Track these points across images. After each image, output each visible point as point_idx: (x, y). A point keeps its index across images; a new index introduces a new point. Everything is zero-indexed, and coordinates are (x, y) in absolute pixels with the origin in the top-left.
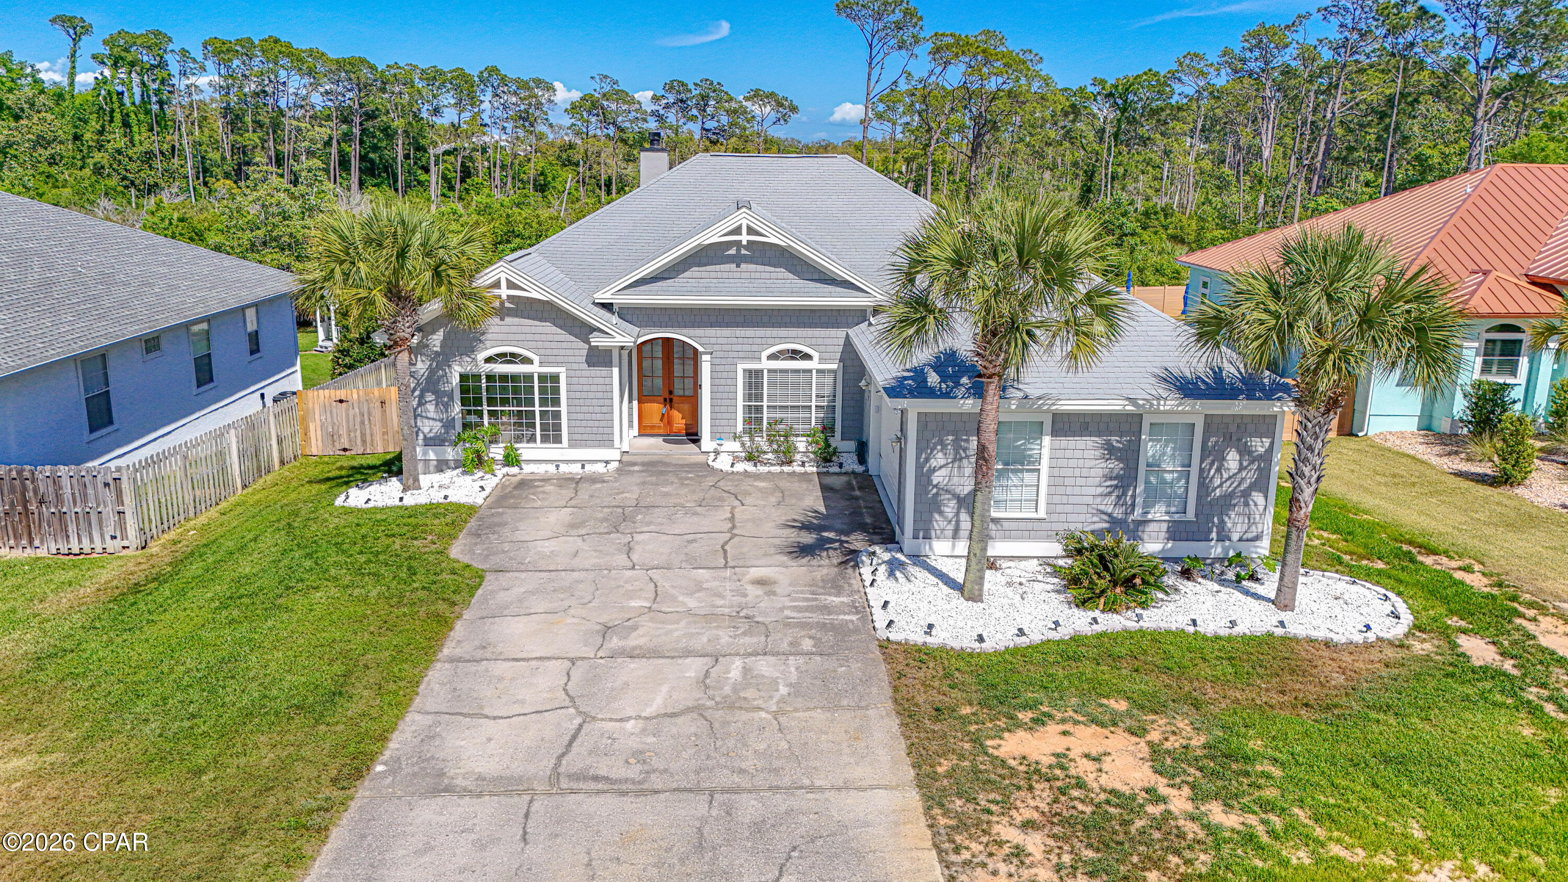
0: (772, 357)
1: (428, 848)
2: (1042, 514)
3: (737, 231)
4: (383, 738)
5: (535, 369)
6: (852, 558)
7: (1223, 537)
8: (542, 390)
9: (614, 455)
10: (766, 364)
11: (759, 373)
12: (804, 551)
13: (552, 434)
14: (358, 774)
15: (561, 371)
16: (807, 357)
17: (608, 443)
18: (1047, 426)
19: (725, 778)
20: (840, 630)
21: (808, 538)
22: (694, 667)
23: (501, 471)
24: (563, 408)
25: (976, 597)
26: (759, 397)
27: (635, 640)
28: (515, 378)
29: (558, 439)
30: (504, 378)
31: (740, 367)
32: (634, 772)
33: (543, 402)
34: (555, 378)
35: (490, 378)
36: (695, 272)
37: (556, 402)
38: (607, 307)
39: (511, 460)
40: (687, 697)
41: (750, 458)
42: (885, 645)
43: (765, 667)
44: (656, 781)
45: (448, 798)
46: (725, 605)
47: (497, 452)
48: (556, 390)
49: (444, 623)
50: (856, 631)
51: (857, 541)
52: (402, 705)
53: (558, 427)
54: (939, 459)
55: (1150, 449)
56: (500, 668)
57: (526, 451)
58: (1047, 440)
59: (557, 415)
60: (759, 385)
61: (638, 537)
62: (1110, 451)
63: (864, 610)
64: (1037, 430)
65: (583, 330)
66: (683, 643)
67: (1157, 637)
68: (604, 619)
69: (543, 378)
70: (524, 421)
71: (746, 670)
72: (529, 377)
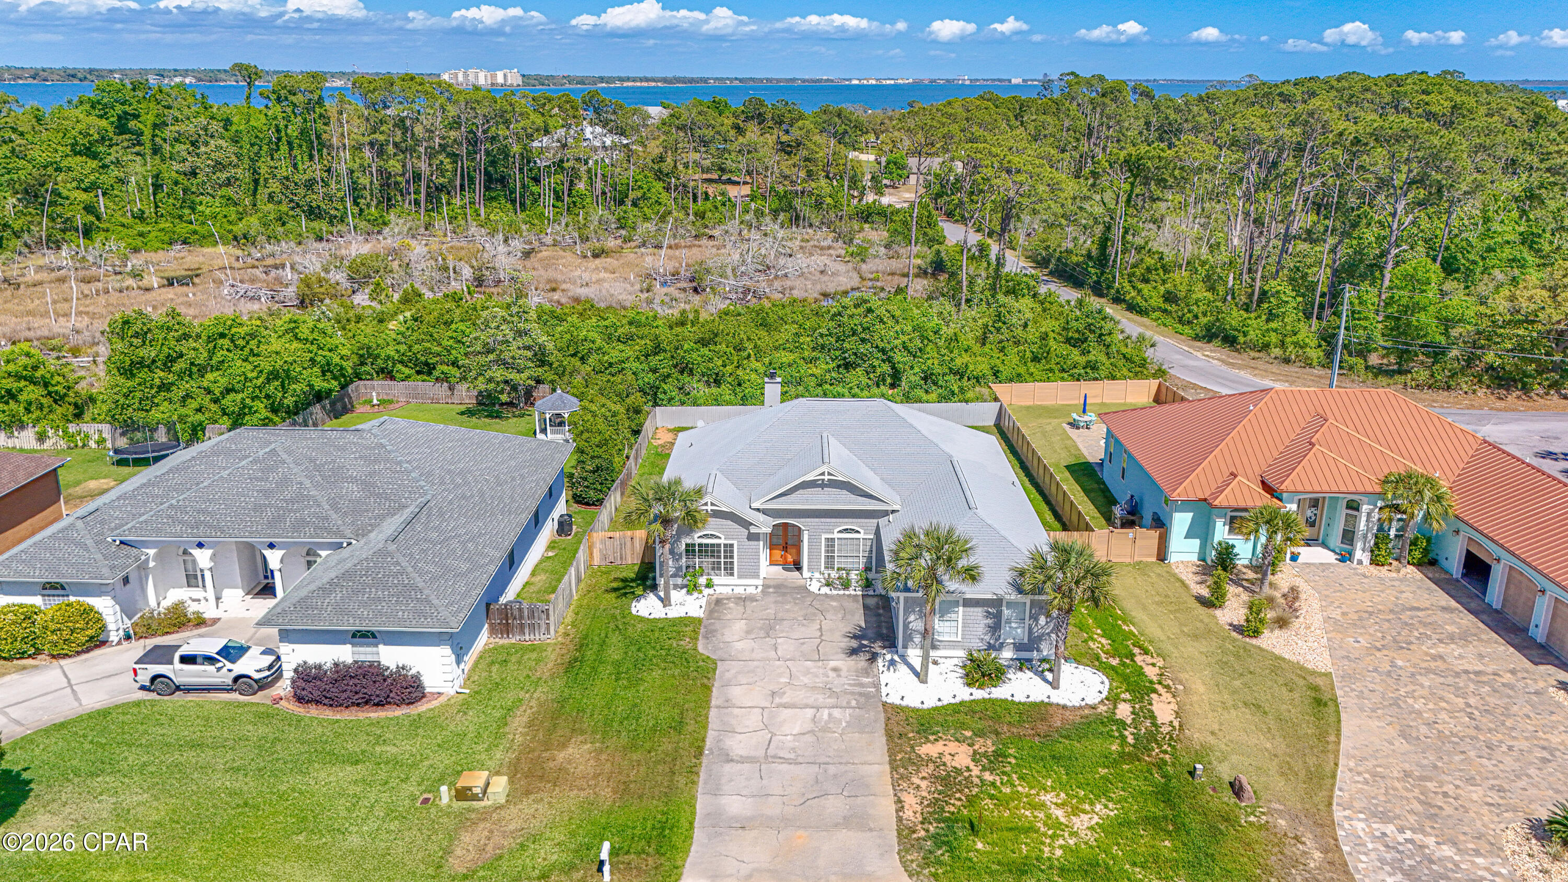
0: (840, 532)
1: (731, 780)
2: (959, 639)
3: (823, 474)
4: (703, 740)
5: (722, 541)
6: (873, 658)
7: (1038, 650)
8: (725, 551)
9: (759, 582)
10: (836, 535)
11: (833, 539)
12: (853, 652)
13: (729, 571)
14: (701, 754)
15: (735, 543)
16: (858, 532)
17: (757, 576)
18: (961, 602)
19: (823, 759)
20: (867, 696)
21: (854, 644)
22: (810, 712)
23: (707, 591)
24: (735, 560)
25: (924, 681)
26: (833, 551)
27: (785, 699)
28: (713, 545)
29: (732, 574)
30: (706, 545)
31: (824, 536)
32: (792, 756)
33: (725, 557)
34: (732, 546)
35: (700, 545)
36: (801, 491)
37: (732, 557)
38: (758, 510)
39: (710, 585)
40: (809, 726)
41: (828, 585)
42: (885, 704)
43: (837, 713)
44: (800, 760)
45: (731, 764)
46: (820, 681)
47: (702, 580)
48: (732, 552)
49: (708, 689)
50: (874, 697)
51: (877, 647)
52: (705, 727)
53: (732, 569)
54: (912, 618)
55: (1006, 612)
56: (736, 711)
57: (716, 580)
58: (961, 608)
59: (732, 563)
60: (833, 546)
61: (779, 640)
62: (988, 615)
63: (877, 686)
64: (956, 604)
65: (746, 524)
66: (805, 701)
67: (993, 702)
68: (771, 688)
69: (725, 545)
70: (716, 567)
71: (830, 715)
72: (719, 545)
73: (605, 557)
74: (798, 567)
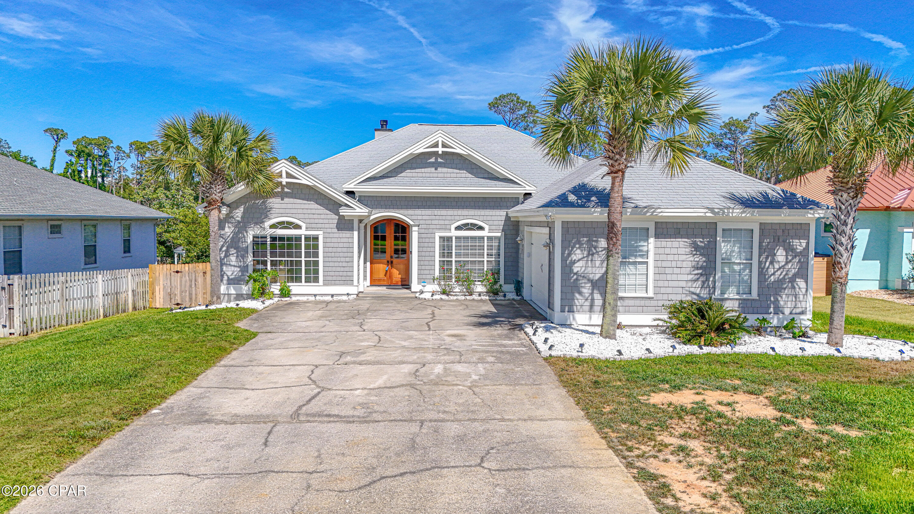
0: (458, 228)
2: (651, 294)
3: (436, 145)
4: (164, 398)
5: (302, 232)
6: (518, 327)
7: (778, 310)
8: (307, 247)
9: (353, 292)
10: (454, 233)
11: (449, 239)
12: (483, 325)
13: (312, 276)
14: (137, 413)
15: (320, 233)
16: (481, 228)
17: (349, 282)
18: (652, 231)
19: (432, 415)
20: (514, 354)
21: (486, 320)
22: (407, 368)
23: (277, 299)
24: (321, 259)
25: (610, 337)
26: (450, 255)
27: (364, 358)
28: (290, 239)
29: (316, 280)
30: (282, 239)
31: (437, 235)
32: (360, 412)
33: (307, 255)
34: (316, 238)
35: (274, 239)
36: (408, 173)
37: (316, 255)
38: (350, 193)
39: (285, 293)
40: (402, 380)
41: (444, 293)
42: (549, 360)
43: (460, 368)
44: (375, 416)
45: (206, 425)
46: (429, 344)
47: (275, 288)
48: (316, 247)
49: (224, 351)
50: (526, 354)
51: (520, 321)
52: (182, 384)
53: (316, 272)
54: (578, 254)
55: (724, 247)
56: (262, 369)
57: (295, 288)
58: (652, 240)
59: (316, 263)
60: (450, 247)
61: (366, 320)
62: (696, 247)
63: (530, 345)
64: (644, 234)
65: (335, 206)
66: (400, 359)
68: (342, 349)
69: (307, 238)
70: (294, 267)
71: (445, 369)
72: (298, 239)
73: (170, 295)
74: (406, 284)
